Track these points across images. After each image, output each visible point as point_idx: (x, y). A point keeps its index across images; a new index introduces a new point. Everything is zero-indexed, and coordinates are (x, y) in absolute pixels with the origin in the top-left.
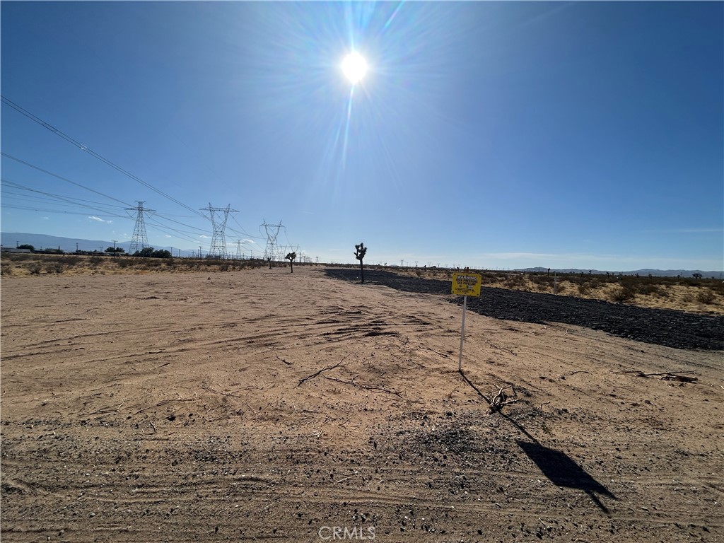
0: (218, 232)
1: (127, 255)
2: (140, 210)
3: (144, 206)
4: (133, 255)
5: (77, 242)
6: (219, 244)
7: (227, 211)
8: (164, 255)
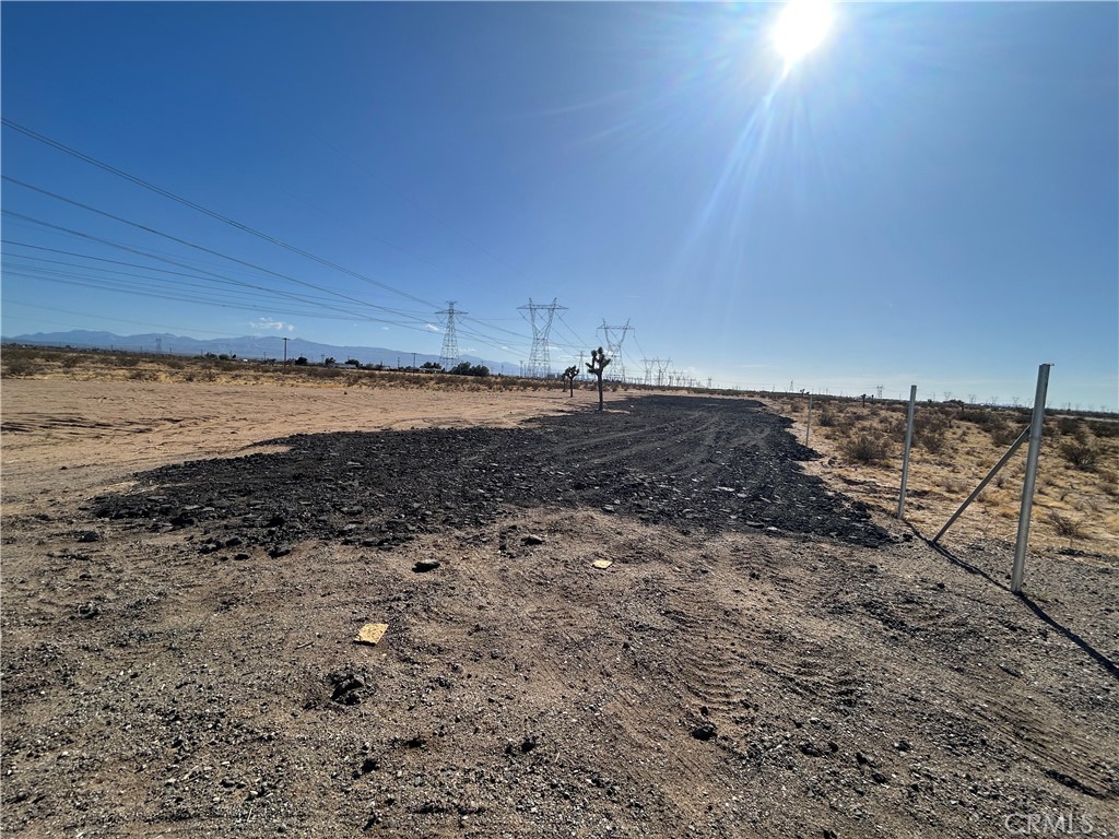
0: (540, 340)
1: (443, 372)
2: (451, 312)
3: (455, 307)
4: (450, 373)
5: (400, 355)
6: (540, 355)
7: (552, 309)
8: (481, 372)
